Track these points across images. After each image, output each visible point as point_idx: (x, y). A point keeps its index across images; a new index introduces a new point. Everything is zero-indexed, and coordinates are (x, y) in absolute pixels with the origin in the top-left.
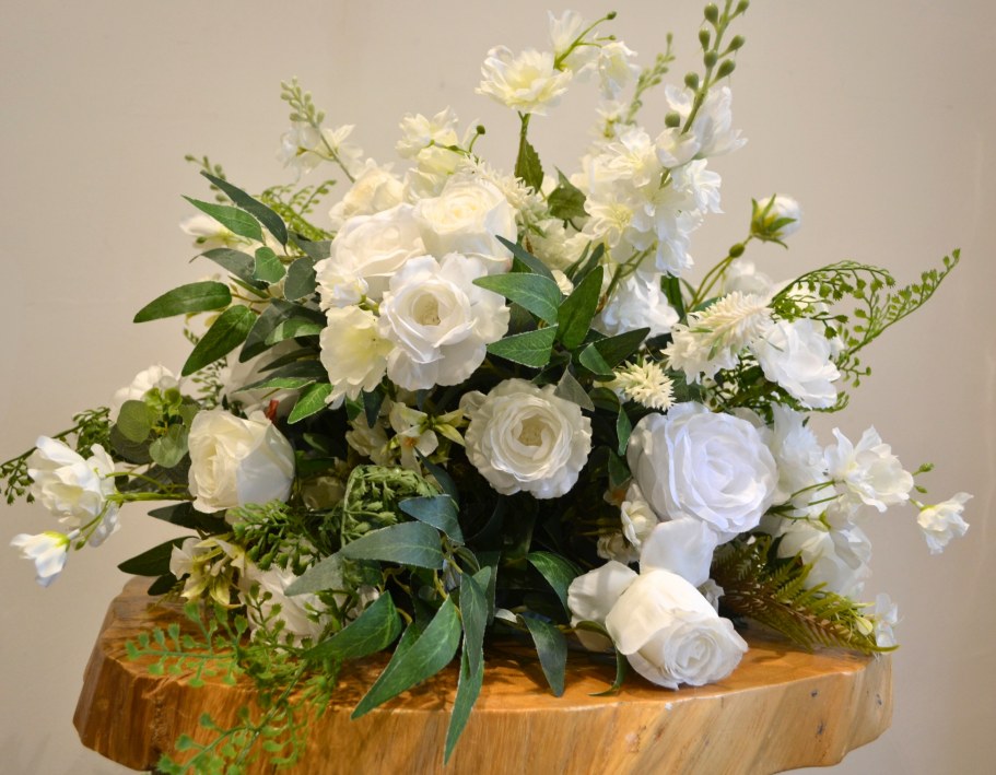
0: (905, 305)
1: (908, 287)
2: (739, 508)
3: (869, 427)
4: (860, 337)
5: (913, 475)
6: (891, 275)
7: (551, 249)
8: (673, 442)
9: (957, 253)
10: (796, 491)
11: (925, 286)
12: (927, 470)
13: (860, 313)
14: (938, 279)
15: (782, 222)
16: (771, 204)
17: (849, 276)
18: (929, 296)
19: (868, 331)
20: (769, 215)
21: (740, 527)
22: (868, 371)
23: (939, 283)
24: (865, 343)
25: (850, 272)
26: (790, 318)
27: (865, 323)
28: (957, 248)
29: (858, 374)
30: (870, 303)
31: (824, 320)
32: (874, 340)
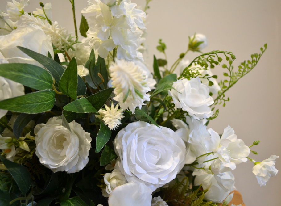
0: (244, 69)
1: (245, 62)
2: (164, 172)
3: (227, 126)
4: (227, 84)
5: (249, 147)
6: (234, 54)
7: (81, 57)
8: (126, 143)
9: (266, 46)
10: (199, 156)
11: (253, 61)
12: (257, 144)
13: (226, 74)
14: (259, 57)
15: (199, 43)
16: (194, 37)
17: (214, 56)
18: (255, 65)
19: (230, 82)
20: (194, 41)
21: (164, 181)
22: (229, 99)
23: (259, 59)
24: (230, 87)
25: (214, 55)
26: (188, 78)
27: (228, 79)
28: (265, 43)
29: (225, 101)
30: (229, 70)
31: (207, 78)
32: (234, 86)
